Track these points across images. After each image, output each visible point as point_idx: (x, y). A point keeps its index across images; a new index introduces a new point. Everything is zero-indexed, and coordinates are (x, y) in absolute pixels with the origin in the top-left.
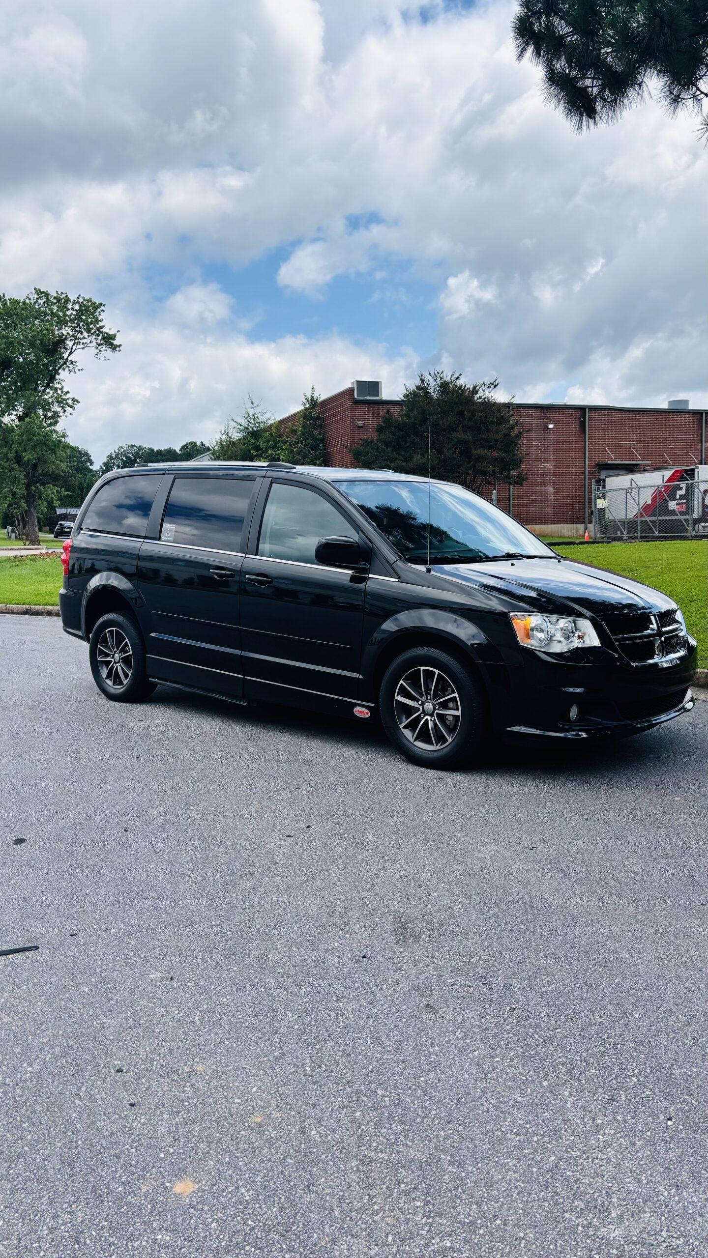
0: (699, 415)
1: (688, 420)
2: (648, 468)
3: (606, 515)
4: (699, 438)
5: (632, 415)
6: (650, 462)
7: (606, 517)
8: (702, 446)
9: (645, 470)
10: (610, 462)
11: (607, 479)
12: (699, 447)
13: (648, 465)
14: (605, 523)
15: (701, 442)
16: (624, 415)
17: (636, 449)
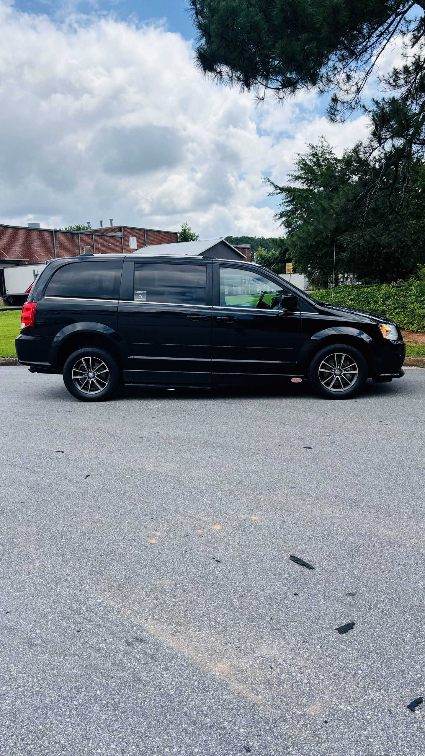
0: (51, 233)
1: (46, 235)
2: (27, 263)
3: (6, 291)
4: (52, 246)
5: (14, 231)
6: (28, 260)
7: (7, 293)
8: (54, 251)
9: (25, 265)
10: (6, 259)
11: (4, 269)
12: (53, 251)
13: (27, 261)
14: (6, 296)
15: (54, 249)
16: (9, 230)
17: (19, 251)
